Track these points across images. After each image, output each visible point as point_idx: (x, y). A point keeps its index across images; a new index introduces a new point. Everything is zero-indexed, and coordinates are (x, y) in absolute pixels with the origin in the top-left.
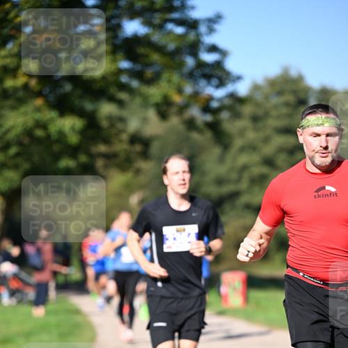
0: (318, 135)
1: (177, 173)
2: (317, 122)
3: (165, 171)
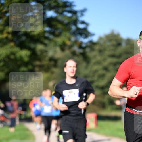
1: (71, 67)
3: (65, 66)
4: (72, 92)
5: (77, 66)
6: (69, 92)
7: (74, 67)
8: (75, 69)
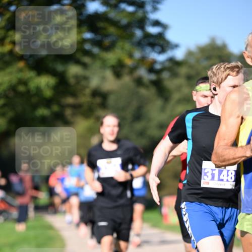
0: (206, 97)
2: (206, 89)
4: (111, 162)
5: (120, 125)
6: (108, 163)
7: (114, 126)
8: (116, 129)
